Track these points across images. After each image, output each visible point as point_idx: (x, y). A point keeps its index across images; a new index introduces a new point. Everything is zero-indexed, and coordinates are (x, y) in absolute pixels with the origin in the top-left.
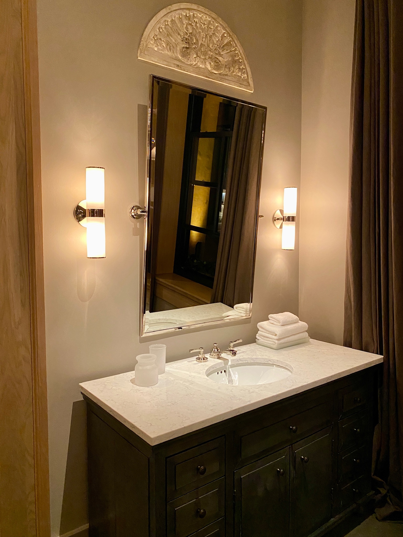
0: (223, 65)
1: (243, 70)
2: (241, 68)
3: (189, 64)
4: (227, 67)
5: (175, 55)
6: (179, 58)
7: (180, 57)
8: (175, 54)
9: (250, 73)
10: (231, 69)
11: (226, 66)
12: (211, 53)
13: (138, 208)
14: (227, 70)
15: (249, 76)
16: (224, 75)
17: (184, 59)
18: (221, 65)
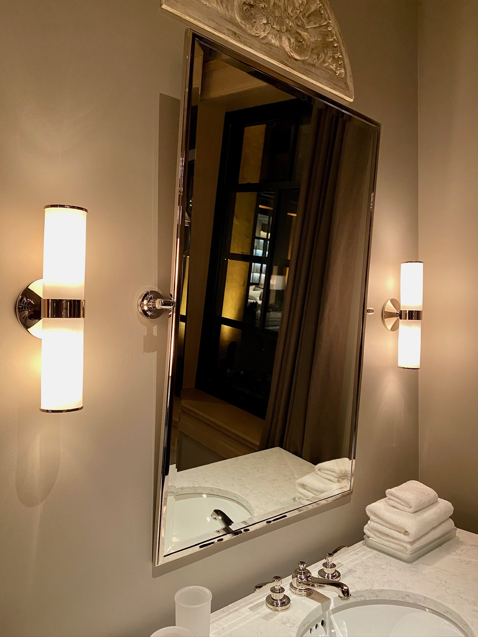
0: (309, 47)
1: (339, 60)
2: (336, 57)
3: (253, 34)
4: (315, 51)
5: (230, 14)
6: (236, 21)
7: (239, 20)
8: (230, 12)
9: (349, 68)
10: (320, 56)
11: (313, 49)
12: (289, 23)
13: (156, 295)
14: (315, 57)
15: (348, 71)
16: (309, 64)
17: (246, 24)
18: (305, 46)
